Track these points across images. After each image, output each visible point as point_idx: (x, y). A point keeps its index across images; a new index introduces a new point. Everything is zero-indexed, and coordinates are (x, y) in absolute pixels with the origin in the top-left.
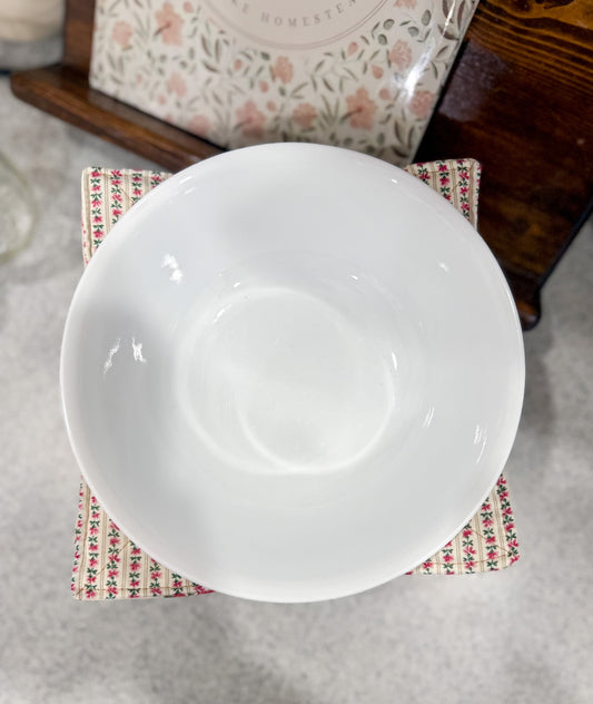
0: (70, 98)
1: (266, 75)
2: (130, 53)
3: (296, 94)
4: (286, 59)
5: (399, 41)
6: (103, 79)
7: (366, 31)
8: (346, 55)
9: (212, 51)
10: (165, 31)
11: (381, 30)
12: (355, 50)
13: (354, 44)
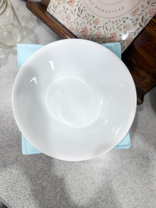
0: (41, 12)
1: (92, 21)
2: (59, 5)
3: (98, 29)
4: (98, 19)
5: (128, 23)
6: (50, 9)
7: (121, 18)
8: (114, 23)
9: (80, 11)
10: (70, 3)
11: (124, 19)
12: (117, 22)
13: (117, 21)
